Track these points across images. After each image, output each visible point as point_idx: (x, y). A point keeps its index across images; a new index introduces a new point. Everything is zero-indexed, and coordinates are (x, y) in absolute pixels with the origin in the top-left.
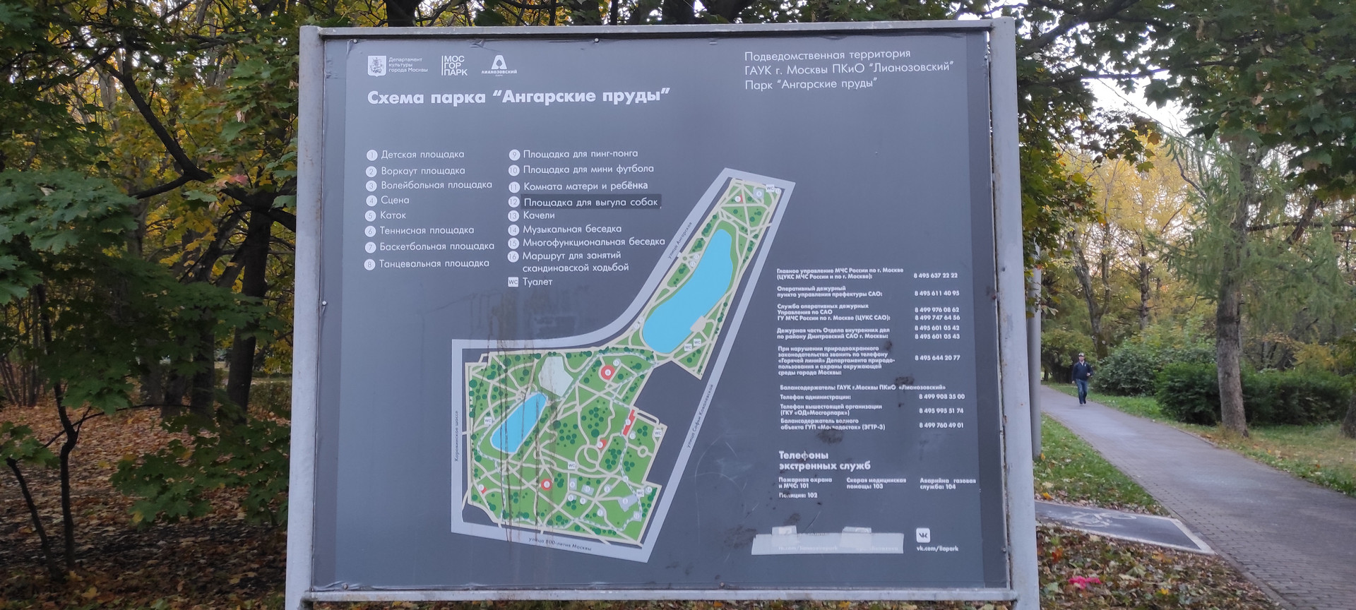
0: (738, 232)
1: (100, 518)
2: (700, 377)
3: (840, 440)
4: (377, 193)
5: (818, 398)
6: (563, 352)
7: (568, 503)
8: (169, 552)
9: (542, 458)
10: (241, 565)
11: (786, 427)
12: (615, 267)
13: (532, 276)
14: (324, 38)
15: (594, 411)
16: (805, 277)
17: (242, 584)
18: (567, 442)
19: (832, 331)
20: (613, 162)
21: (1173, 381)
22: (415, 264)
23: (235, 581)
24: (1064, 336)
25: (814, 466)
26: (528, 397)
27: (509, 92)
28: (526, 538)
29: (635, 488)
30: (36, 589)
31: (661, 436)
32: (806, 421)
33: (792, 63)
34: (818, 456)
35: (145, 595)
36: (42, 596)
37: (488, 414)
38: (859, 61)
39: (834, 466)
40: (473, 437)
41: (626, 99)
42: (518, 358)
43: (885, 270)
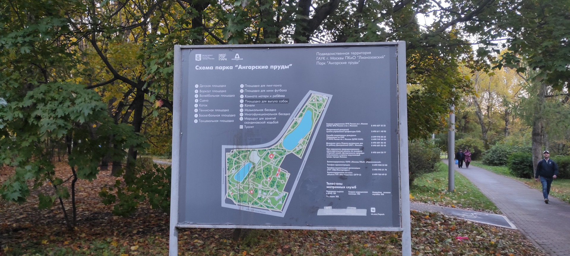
0: (314, 111)
1: (82, 208)
2: (301, 158)
3: (346, 179)
4: (198, 98)
5: (339, 165)
6: (257, 150)
7: (259, 198)
8: (109, 221)
9: (250, 183)
10: (136, 226)
11: (329, 175)
12: (274, 122)
13: (247, 125)
14: (182, 49)
15: (267, 169)
16: (336, 126)
17: (138, 233)
18: (258, 178)
19: (344, 143)
20: (274, 88)
21: (514, 160)
22: (210, 121)
23: (135, 232)
24: (471, 140)
25: (338, 187)
26: (246, 164)
27: (240, 66)
28: (245, 209)
29: (280, 194)
30: (64, 233)
31: (288, 177)
32: (335, 173)
33: (332, 56)
34: (339, 184)
35: (103, 236)
36: (66, 235)
37: (233, 169)
38: (354, 55)
39: (344, 187)
40: (228, 176)
41: (278, 68)
42: (243, 151)
43: (362, 124)
